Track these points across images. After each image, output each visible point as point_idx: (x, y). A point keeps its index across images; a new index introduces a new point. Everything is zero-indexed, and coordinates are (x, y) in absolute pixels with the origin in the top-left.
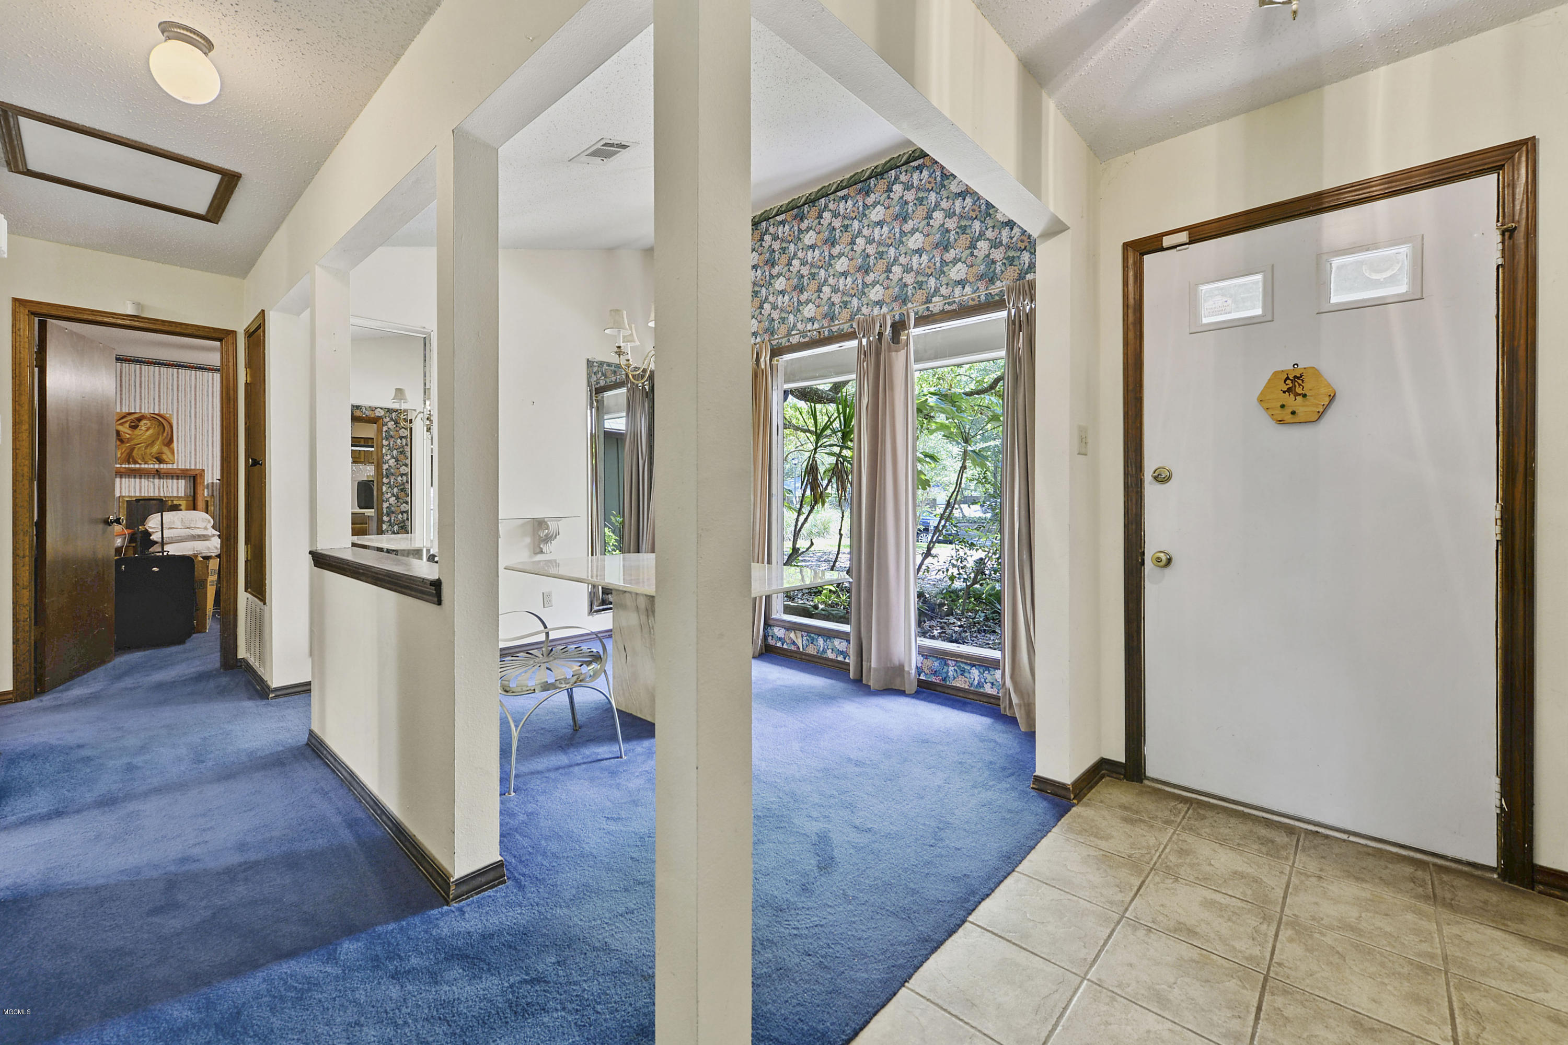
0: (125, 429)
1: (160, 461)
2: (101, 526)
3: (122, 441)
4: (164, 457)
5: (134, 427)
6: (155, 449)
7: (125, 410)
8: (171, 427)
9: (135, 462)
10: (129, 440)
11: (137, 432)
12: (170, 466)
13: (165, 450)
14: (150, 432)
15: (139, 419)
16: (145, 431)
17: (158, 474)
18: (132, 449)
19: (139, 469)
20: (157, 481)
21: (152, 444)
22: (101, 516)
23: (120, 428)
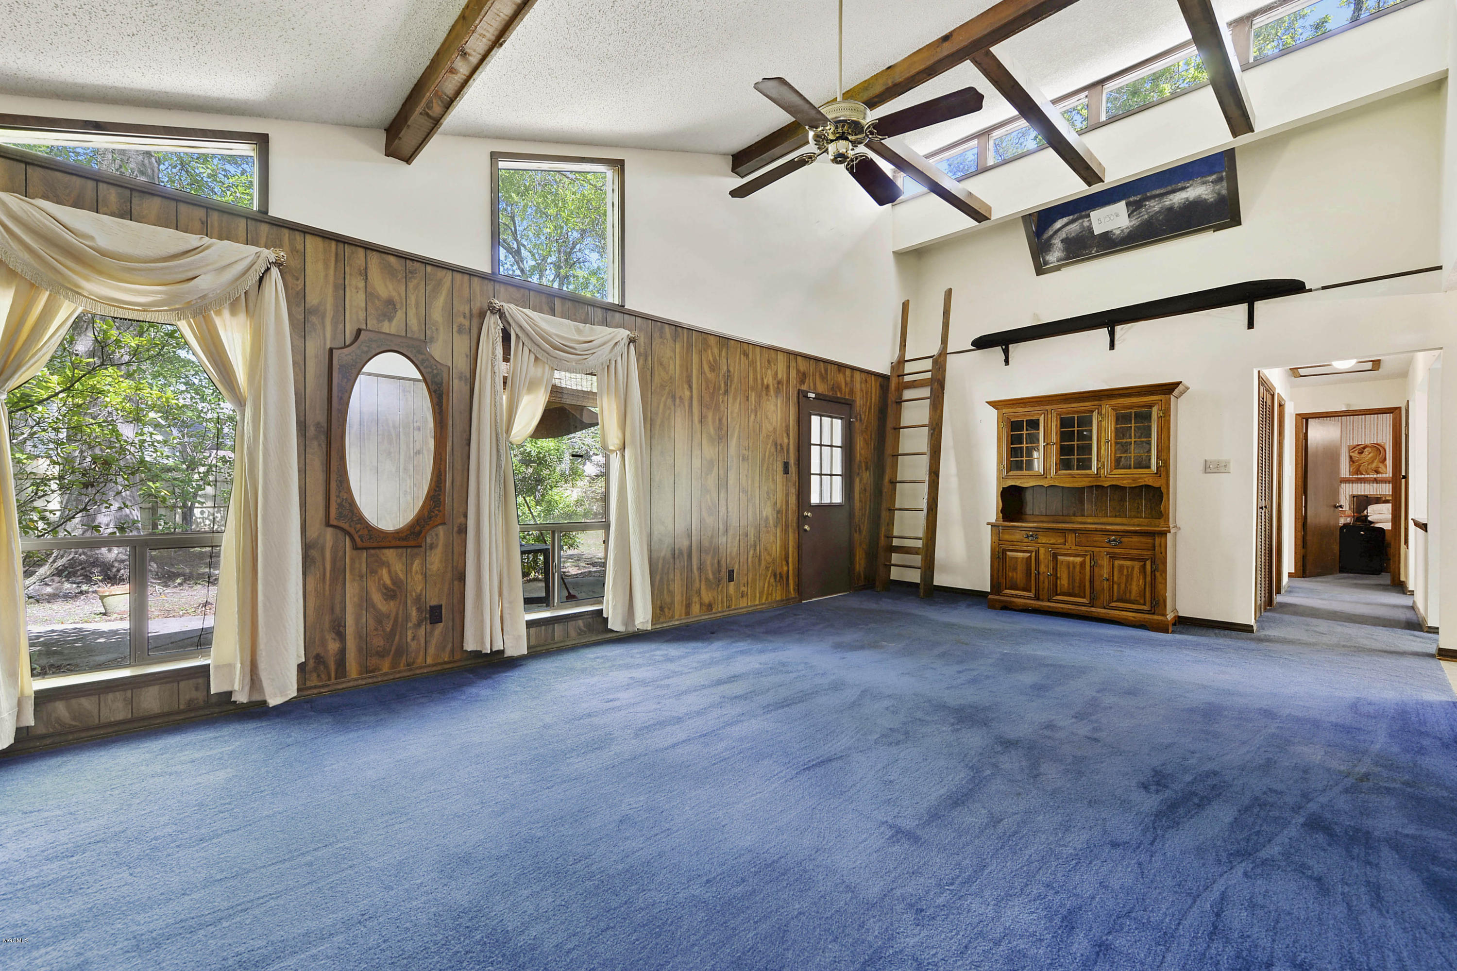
0: (1355, 455)
1: (1377, 472)
2: (1332, 509)
3: (1353, 462)
4: (1380, 470)
5: (1361, 453)
6: (1374, 465)
7: (1356, 443)
8: (1385, 451)
9: (1361, 474)
10: (1357, 461)
11: (1363, 455)
12: (1384, 476)
13: (1381, 465)
14: (1371, 455)
15: (1364, 448)
16: (1368, 455)
17: (1376, 481)
18: (1360, 466)
19: (1363, 478)
20: (1375, 485)
21: (1373, 462)
22: (1333, 504)
23: (1352, 454)
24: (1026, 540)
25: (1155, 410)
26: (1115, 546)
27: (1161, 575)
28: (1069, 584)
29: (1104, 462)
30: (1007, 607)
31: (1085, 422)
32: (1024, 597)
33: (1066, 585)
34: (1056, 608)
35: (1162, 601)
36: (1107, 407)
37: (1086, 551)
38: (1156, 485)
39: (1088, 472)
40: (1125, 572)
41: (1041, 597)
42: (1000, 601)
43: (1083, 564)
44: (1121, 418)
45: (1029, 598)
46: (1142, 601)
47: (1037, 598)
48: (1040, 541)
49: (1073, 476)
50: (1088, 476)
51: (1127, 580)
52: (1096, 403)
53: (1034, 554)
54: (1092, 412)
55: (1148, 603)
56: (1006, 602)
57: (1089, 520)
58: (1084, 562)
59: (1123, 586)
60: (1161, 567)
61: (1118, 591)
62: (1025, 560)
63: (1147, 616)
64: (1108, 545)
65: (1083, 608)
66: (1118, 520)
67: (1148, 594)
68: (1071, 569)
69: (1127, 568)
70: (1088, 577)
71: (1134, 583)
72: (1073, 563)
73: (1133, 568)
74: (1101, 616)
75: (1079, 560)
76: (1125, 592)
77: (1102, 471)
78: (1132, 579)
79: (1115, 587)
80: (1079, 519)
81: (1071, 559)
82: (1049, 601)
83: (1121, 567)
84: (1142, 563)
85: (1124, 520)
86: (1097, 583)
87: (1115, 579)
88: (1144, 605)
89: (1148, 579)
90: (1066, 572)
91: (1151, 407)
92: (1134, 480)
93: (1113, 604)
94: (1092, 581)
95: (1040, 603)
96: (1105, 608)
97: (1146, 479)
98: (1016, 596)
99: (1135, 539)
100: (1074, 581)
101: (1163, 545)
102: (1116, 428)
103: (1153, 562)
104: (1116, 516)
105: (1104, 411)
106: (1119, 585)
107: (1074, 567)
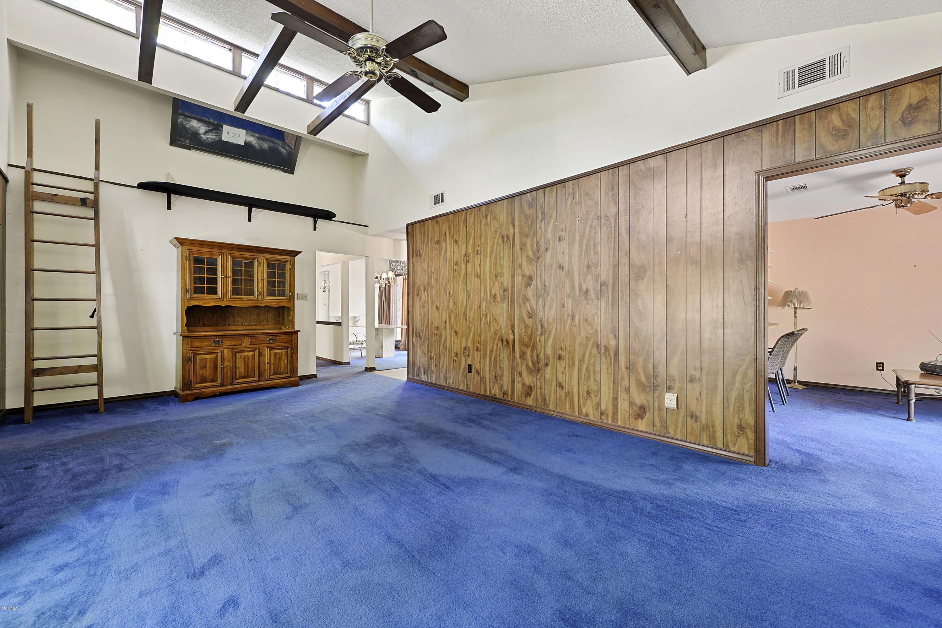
24: (213, 345)
25: (287, 264)
26: (273, 342)
27: (295, 355)
28: (245, 370)
29: (261, 291)
30: (197, 398)
31: (250, 265)
32: (212, 387)
33: (243, 372)
34: (237, 388)
35: (295, 369)
36: (263, 258)
37: (255, 348)
38: (288, 306)
39: (251, 297)
40: (278, 357)
41: (225, 384)
42: (192, 394)
43: (253, 356)
44: (270, 266)
45: (217, 386)
46: (286, 372)
47: (222, 385)
48: (224, 344)
49: (242, 299)
50: (251, 300)
51: (279, 361)
52: (256, 254)
53: (219, 354)
54: (254, 259)
55: (289, 372)
56: (198, 393)
57: (240, 328)
58: (254, 355)
59: (277, 365)
60: (295, 351)
61: (274, 369)
62: (212, 360)
63: (289, 380)
64: (268, 342)
65: (254, 384)
66: (258, 327)
67: (289, 367)
68: (246, 360)
69: (279, 354)
70: (256, 365)
71: (283, 362)
72: (248, 355)
73: (282, 353)
74: (266, 386)
75: (251, 354)
76: (278, 369)
77: (260, 297)
78: (281, 360)
79: (272, 366)
80: (234, 328)
81: (246, 354)
82: (231, 385)
83: (276, 354)
84: (286, 350)
85: (261, 327)
86: (262, 367)
87: (272, 362)
88: (287, 373)
89: (289, 358)
90: (243, 363)
91: (286, 262)
92: (278, 303)
93: (272, 377)
94: (259, 366)
95: (225, 388)
96: (266, 381)
97: (284, 303)
98: (206, 387)
99: (283, 337)
100: (248, 367)
101: (296, 338)
102: (267, 271)
103: (292, 349)
104: (255, 325)
105: (261, 260)
106: (274, 365)
107: (248, 359)
